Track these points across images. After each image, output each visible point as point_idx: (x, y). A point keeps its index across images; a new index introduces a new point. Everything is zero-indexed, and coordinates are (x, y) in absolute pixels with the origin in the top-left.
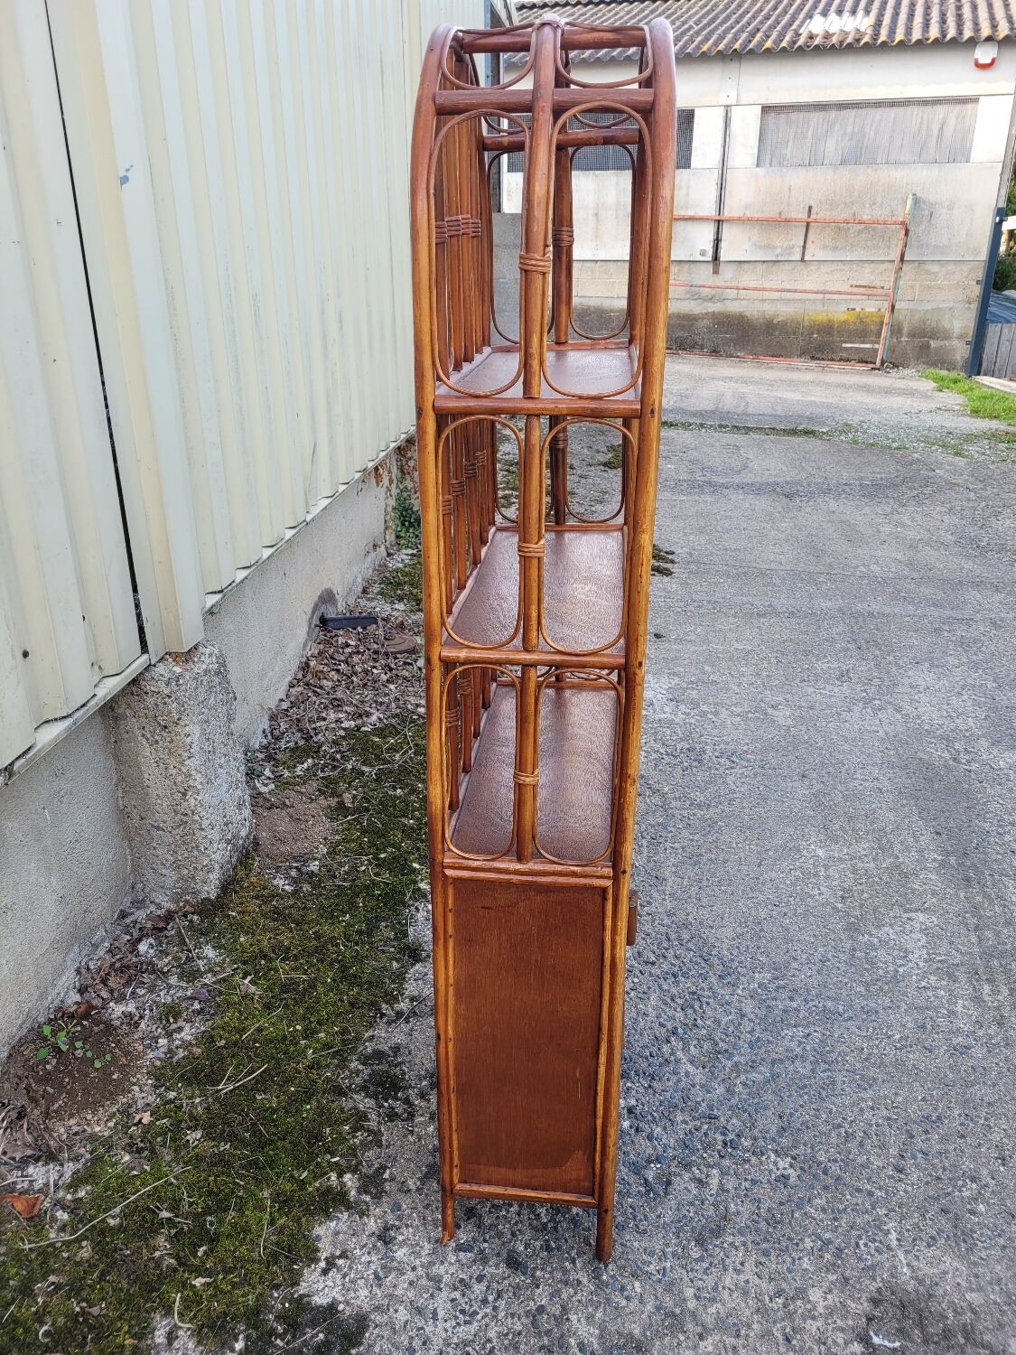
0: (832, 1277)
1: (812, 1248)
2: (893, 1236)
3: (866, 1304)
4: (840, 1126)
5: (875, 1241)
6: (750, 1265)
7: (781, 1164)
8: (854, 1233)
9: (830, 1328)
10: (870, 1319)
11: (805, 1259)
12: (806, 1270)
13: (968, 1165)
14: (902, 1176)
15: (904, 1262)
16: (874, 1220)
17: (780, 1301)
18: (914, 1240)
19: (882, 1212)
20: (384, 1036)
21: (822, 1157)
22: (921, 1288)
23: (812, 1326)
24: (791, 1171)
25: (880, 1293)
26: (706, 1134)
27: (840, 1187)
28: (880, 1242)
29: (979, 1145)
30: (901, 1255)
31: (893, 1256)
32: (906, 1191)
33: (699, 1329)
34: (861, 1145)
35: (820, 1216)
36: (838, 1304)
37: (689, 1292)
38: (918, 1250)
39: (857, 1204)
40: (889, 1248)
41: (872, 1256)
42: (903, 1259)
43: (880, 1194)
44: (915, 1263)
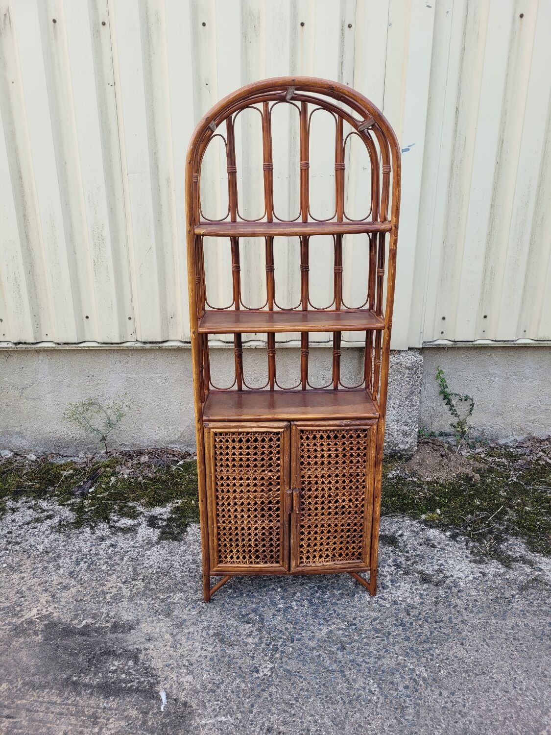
0: (198, 686)
2: (224, 719)
3: (184, 699)
4: (297, 701)
5: (220, 709)
6: (204, 653)
7: (266, 671)
8: (225, 700)
9: (172, 682)
10: (175, 700)
11: (209, 676)
12: (203, 676)
14: (265, 731)
15: (208, 722)
16: (233, 711)
17: (187, 664)
18: (222, 730)
21: (272, 689)
22: (192, 728)
23: (174, 675)
24: (262, 674)
25: (188, 707)
26: (280, 638)
27: (253, 696)
28: (219, 712)
30: (212, 721)
31: (211, 717)
32: (254, 731)
33: (175, 633)
35: (234, 685)
36: (184, 687)
37: (191, 630)
38: (215, 730)
39: (243, 704)
40: (216, 716)
41: (211, 707)
42: (210, 721)
43: (251, 717)
44: (207, 727)
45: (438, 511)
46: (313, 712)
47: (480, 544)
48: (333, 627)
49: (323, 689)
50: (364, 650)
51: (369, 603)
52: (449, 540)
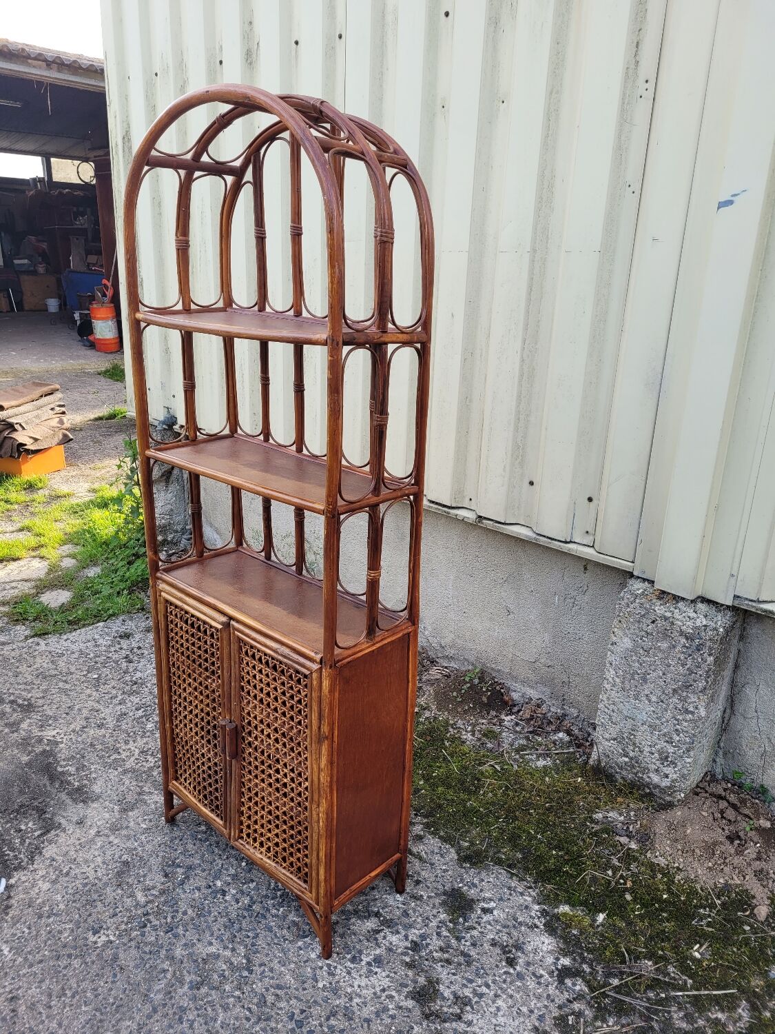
0: (39, 901)
2: (6, 951)
3: (14, 902)
4: (73, 996)
5: (18, 939)
6: (91, 873)
7: (102, 939)
8: (34, 933)
9: (32, 878)
11: (60, 899)
12: (57, 895)
14: (10, 996)
16: (23, 951)
17: (65, 871)
23: (42, 873)
25: (5, 913)
26: (165, 918)
28: (14, 941)
33: (101, 833)
36: (30, 891)
37: (116, 841)
39: (38, 952)
40: (7, 942)
41: (17, 929)
43: (24, 971)
45: (601, 917)
46: (65, 1023)
47: (596, 1018)
48: (228, 953)
49: (111, 1009)
50: (213, 1010)
51: (307, 961)
52: (551, 973)
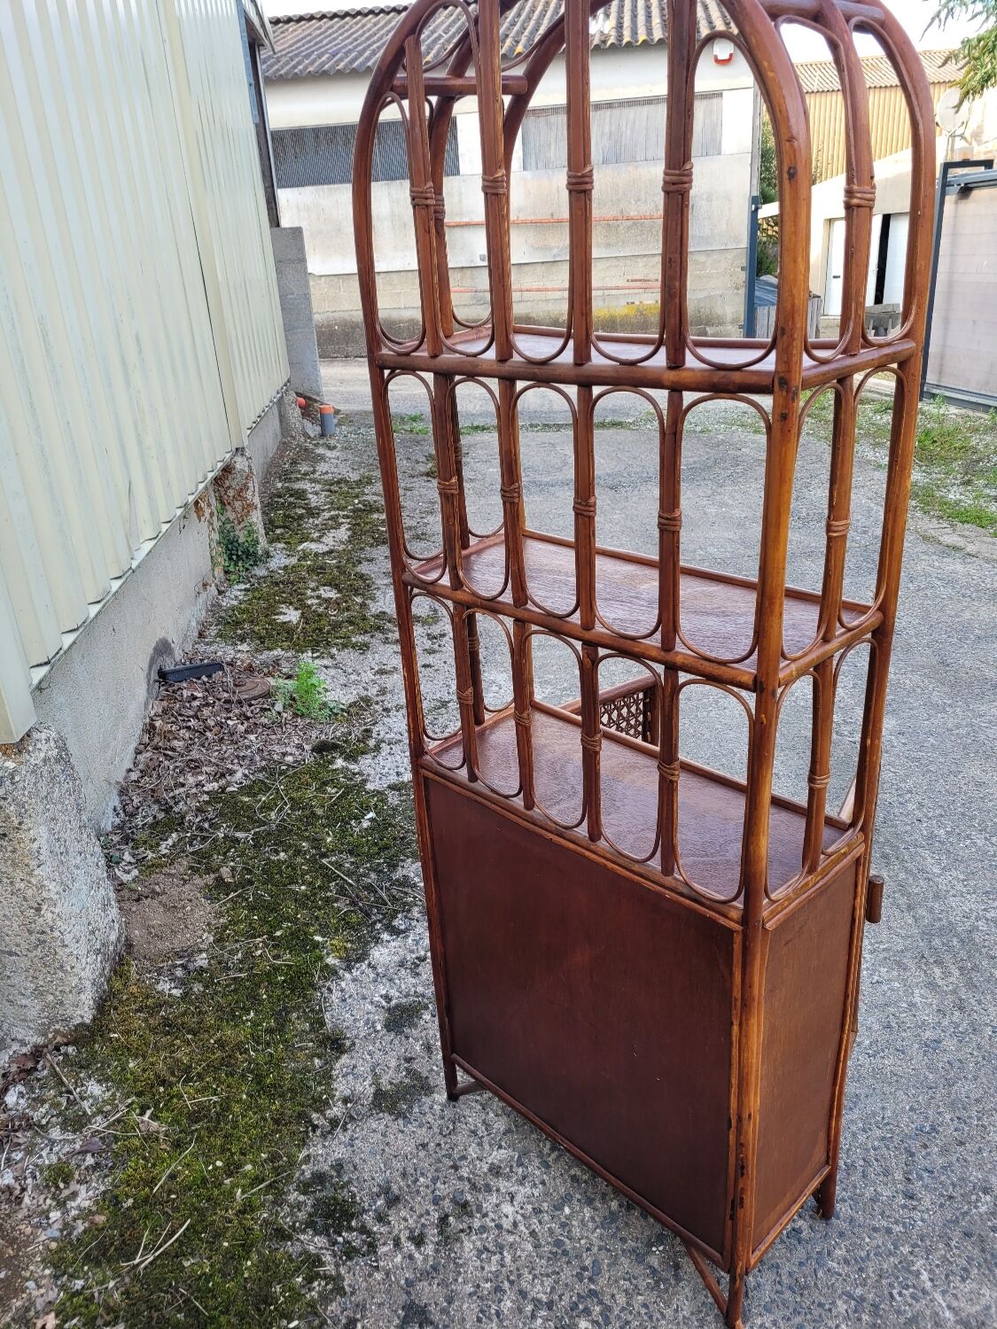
1: (847, 1311)
2: (925, 1276)
5: (908, 1286)
8: (884, 1282)
13: (976, 1175)
15: (944, 1305)
16: (900, 1262)
18: (947, 1276)
19: (906, 1249)
20: (322, 1153)
24: (800, 1223)
27: (856, 1230)
28: (914, 1287)
29: (980, 1149)
30: (939, 1298)
31: (931, 1301)
32: (923, 1220)
34: (864, 1176)
38: (954, 1288)
39: (878, 1247)
40: (924, 1292)
41: (910, 1305)
42: (941, 1302)
43: (898, 1229)
44: (955, 1304)
